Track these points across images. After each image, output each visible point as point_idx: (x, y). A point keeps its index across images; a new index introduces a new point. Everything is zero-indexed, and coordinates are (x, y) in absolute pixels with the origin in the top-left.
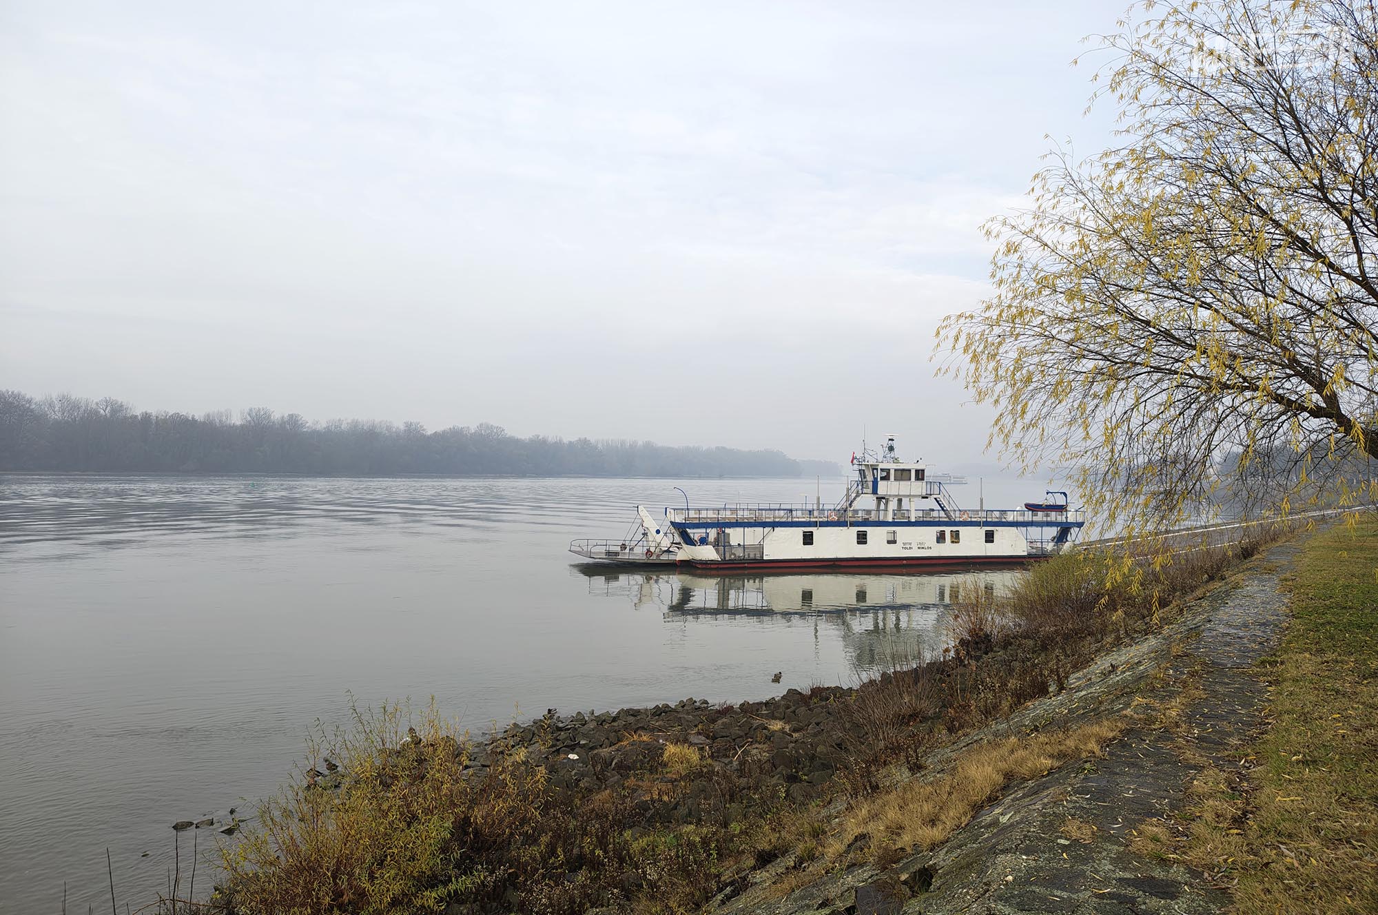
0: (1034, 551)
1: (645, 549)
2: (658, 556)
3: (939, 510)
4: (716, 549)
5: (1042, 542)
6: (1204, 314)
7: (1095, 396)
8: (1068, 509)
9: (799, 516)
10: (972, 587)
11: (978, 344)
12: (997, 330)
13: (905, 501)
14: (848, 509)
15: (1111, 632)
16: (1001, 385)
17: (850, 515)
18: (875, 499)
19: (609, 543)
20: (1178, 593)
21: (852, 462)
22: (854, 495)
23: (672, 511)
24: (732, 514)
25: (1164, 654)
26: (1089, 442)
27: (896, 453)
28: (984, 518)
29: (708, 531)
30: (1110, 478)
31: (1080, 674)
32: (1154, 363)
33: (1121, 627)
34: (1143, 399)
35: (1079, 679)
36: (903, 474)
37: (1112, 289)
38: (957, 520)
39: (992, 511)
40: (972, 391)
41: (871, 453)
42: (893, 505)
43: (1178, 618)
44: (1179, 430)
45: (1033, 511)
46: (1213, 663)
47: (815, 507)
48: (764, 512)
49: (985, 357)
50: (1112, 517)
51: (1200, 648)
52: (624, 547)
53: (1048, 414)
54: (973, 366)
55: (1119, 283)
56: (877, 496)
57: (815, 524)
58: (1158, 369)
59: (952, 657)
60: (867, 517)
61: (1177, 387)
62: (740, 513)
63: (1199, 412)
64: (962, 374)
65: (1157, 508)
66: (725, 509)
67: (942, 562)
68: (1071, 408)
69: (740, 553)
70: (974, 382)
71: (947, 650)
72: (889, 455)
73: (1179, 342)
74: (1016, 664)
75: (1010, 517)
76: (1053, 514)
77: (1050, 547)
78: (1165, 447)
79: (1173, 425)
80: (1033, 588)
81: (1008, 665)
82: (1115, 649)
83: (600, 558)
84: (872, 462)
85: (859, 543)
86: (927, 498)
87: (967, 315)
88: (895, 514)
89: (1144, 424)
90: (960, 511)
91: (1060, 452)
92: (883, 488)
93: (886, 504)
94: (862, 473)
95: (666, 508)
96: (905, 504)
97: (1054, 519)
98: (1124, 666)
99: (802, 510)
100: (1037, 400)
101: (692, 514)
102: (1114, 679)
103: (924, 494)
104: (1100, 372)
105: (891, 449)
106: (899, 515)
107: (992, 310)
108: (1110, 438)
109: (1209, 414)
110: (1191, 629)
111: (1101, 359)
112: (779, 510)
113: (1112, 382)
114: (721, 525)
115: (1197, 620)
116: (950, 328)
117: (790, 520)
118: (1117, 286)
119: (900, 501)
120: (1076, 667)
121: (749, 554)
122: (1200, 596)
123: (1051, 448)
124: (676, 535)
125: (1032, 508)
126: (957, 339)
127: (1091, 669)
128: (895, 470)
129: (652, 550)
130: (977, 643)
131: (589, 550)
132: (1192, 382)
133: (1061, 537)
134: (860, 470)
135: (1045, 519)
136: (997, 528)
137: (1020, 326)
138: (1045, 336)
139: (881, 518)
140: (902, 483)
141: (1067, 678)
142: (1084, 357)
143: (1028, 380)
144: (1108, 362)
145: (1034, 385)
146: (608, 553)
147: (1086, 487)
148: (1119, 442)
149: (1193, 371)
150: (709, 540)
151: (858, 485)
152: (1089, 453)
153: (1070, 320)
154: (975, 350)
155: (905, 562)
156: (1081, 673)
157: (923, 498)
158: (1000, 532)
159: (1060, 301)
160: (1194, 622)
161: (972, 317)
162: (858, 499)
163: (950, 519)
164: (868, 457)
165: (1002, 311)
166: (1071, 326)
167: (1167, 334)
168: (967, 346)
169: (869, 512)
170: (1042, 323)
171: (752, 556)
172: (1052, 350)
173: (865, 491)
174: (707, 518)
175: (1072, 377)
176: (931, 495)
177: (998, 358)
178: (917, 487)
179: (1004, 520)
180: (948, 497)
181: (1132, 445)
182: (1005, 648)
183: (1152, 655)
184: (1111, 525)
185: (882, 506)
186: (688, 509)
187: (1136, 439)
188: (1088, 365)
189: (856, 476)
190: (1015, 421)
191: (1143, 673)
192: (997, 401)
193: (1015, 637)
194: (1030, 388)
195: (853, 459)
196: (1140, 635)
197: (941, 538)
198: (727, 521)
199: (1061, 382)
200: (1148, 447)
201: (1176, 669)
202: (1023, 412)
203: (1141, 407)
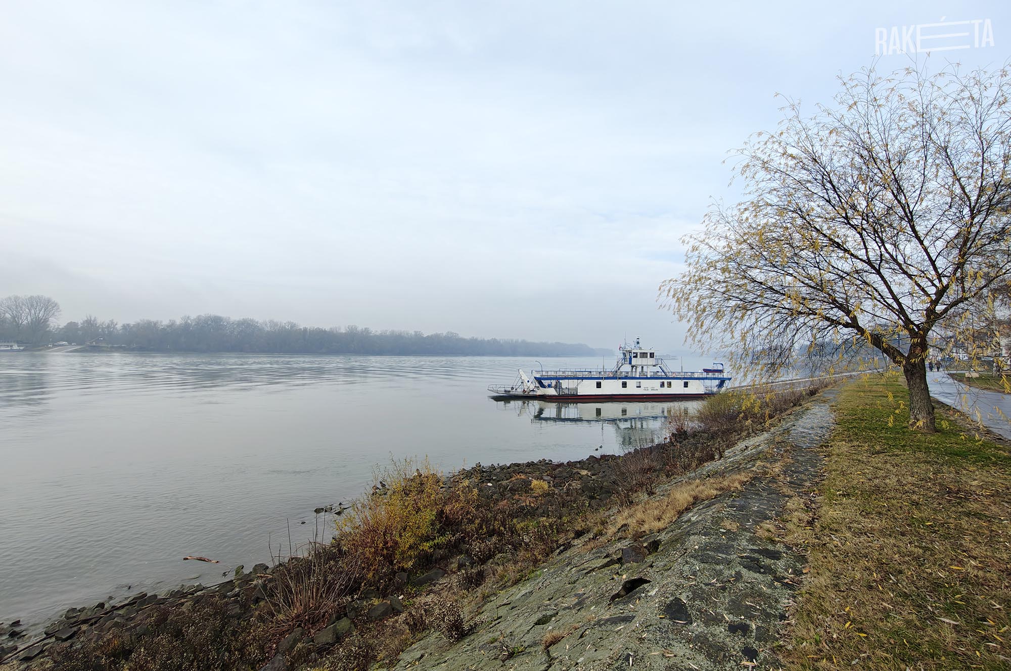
0: (708, 391)
1: (522, 389)
2: (529, 393)
3: (661, 372)
4: (555, 390)
5: (711, 387)
6: (789, 278)
7: (736, 318)
8: (724, 371)
9: (594, 375)
11: (679, 293)
12: (688, 287)
13: (645, 368)
14: (618, 371)
15: (745, 430)
16: (691, 313)
18: (630, 367)
19: (505, 386)
20: (778, 412)
22: (620, 365)
23: (535, 372)
24: (563, 373)
25: (772, 441)
26: (733, 340)
27: (641, 345)
28: (683, 376)
29: (552, 381)
30: (744, 357)
32: (765, 302)
33: (750, 428)
34: (759, 319)
35: (730, 452)
36: (644, 355)
37: (743, 267)
38: (670, 376)
39: (687, 372)
40: (677, 316)
41: (629, 345)
42: (639, 369)
43: (778, 424)
44: (778, 334)
45: (707, 372)
46: (796, 446)
47: (602, 371)
48: (578, 372)
49: (683, 299)
50: (745, 375)
51: (789, 439)
52: (512, 388)
53: (714, 326)
54: (677, 304)
55: (747, 264)
56: (632, 365)
57: (602, 378)
58: (767, 305)
59: (668, 442)
60: (627, 375)
61: (776, 313)
62: (567, 373)
63: (787, 325)
64: (672, 308)
65: (767, 371)
66: (559, 371)
67: (663, 396)
68: (725, 323)
69: (566, 392)
70: (678, 311)
71: (666, 438)
72: (637, 346)
73: (777, 292)
74: (699, 445)
75: (696, 376)
76: (717, 374)
77: (715, 390)
78: (771, 342)
79: (774, 332)
80: (707, 409)
81: (695, 445)
82: (747, 438)
83: (502, 393)
84: (629, 349)
85: (623, 387)
87: (674, 280)
88: (640, 374)
89: (760, 331)
90: (672, 372)
91: (720, 345)
92: (634, 361)
93: (636, 369)
94: (624, 354)
95: (532, 371)
97: (717, 376)
98: (752, 446)
99: (596, 372)
100: (708, 320)
101: (544, 374)
102: (747, 453)
103: (654, 364)
104: (738, 306)
105: (638, 343)
106: (642, 374)
107: (686, 277)
108: (743, 338)
109: (792, 326)
110: (785, 429)
111: (738, 301)
112: (585, 372)
113: (744, 311)
114: (558, 379)
115: (788, 425)
116: (666, 286)
117: (590, 376)
118: (746, 266)
119: (642, 367)
120: (728, 447)
122: (789, 414)
123: (715, 343)
124: (537, 383)
126: (669, 291)
127: (736, 448)
128: (640, 353)
129: (526, 390)
130: (680, 435)
131: (497, 389)
132: (784, 311)
133: (721, 385)
135: (712, 376)
136: (690, 380)
137: (699, 285)
138: (712, 290)
139: (634, 376)
140: (643, 359)
141: (724, 452)
142: (730, 299)
143: (704, 310)
144: (742, 302)
145: (707, 313)
146: (505, 392)
147: (732, 361)
148: (748, 340)
149: (784, 306)
150: (552, 386)
151: (622, 360)
152: (733, 345)
153: (724, 282)
154: (678, 296)
155: (645, 396)
156: (731, 450)
157: (654, 366)
158: (691, 382)
159: (718, 273)
161: (676, 281)
162: (622, 367)
163: (667, 376)
164: (627, 347)
165: (691, 278)
166: (724, 285)
167: (771, 288)
168: (674, 294)
169: (627, 373)
170: (710, 284)
171: (572, 393)
172: (715, 296)
173: (626, 363)
174: (551, 375)
175: (725, 309)
176: (657, 365)
177: (689, 300)
178: (649, 361)
179: (693, 377)
180: (665, 366)
181: (754, 341)
182: (694, 438)
183: (766, 442)
184: (745, 379)
185: (634, 370)
186: (542, 371)
187: (756, 338)
188: (732, 303)
189: (622, 356)
190: (698, 330)
191: (761, 450)
192: (689, 321)
193: (699, 432)
194: (705, 314)
195: (620, 348)
196: (759, 432)
197: (662, 385)
198: (561, 377)
199: (719, 311)
200: (762, 342)
201: (778, 448)
202: (702, 326)
203: (759, 323)
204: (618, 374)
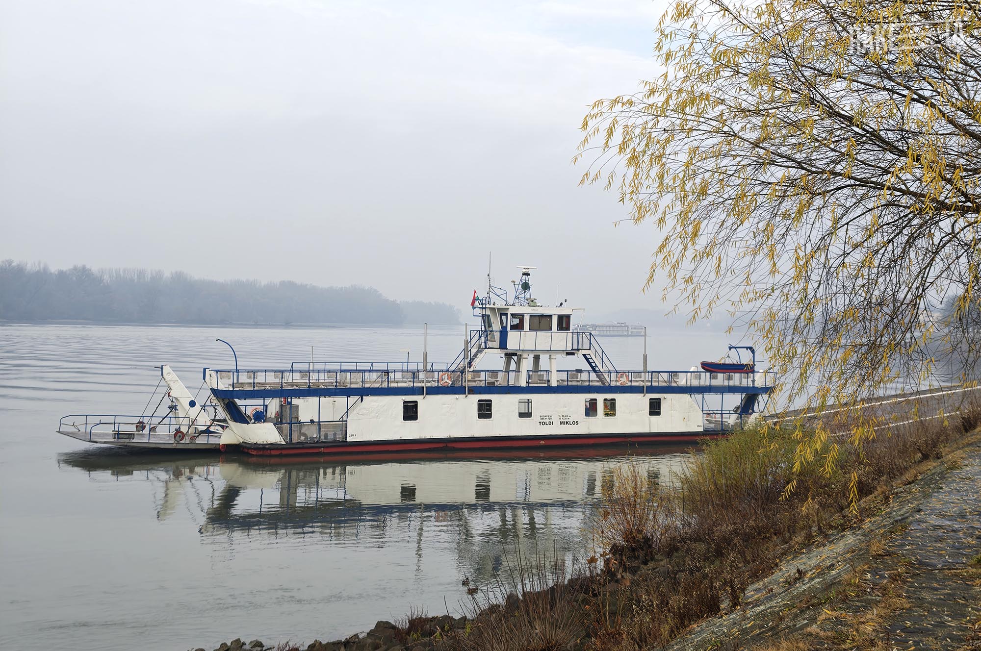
0: (712, 425)
1: (173, 428)
2: (193, 438)
3: (588, 372)
4: (278, 428)
5: (722, 414)
6: (918, 109)
7: (786, 216)
8: (756, 369)
9: (398, 380)
10: (629, 473)
11: (638, 141)
12: (664, 123)
13: (544, 358)
14: (467, 369)
15: (802, 529)
16: (668, 198)
17: (470, 378)
18: (503, 355)
19: (118, 420)
20: (883, 478)
21: (473, 304)
22: (474, 350)
23: (214, 374)
24: (302, 377)
25: (862, 554)
26: (778, 277)
28: (648, 381)
29: (267, 401)
30: (802, 324)
31: (759, 585)
32: (860, 173)
33: (814, 522)
34: (845, 220)
35: (757, 590)
36: (541, 322)
37: (808, 73)
38: (613, 384)
39: (659, 372)
40: (629, 207)
41: (499, 292)
42: (527, 364)
43: (882, 508)
44: (887, 263)
45: (711, 372)
46: (921, 563)
47: (421, 367)
48: (348, 374)
49: (647, 158)
50: (803, 377)
51: (905, 545)
52: (141, 426)
53: (728, 238)
54: (632, 170)
55: (817, 66)
56: (506, 351)
57: (419, 391)
58: (864, 182)
59: (602, 570)
60: (491, 380)
61: (887, 206)
62: (314, 377)
63: (911, 241)
64: (617, 182)
65: (858, 365)
66: (292, 371)
67: (592, 441)
68: (755, 230)
69: (313, 433)
70: (632, 193)
71: (593, 560)
72: (523, 296)
73: (889, 146)
74: (682, 576)
75: (682, 381)
76: (737, 376)
77: (732, 420)
78: (871, 284)
79: (880, 256)
80: (708, 474)
81: (672, 577)
82: (804, 551)
83: (105, 442)
84: (500, 304)
85: (480, 416)
86: (573, 354)
87: (625, 100)
88: (529, 377)
89: (845, 254)
90: (617, 372)
91: (741, 290)
92: (514, 340)
93: (518, 363)
94: (486, 319)
95: (205, 370)
96: (544, 364)
97: (737, 383)
98: (814, 571)
99: (403, 371)
100: (714, 220)
101: (243, 379)
102: (801, 587)
103: (569, 348)
104: (792, 183)
105: (526, 286)
106: (535, 378)
107: (657, 94)
108: (803, 271)
109: (922, 242)
110: (896, 521)
111: (794, 167)
112: (370, 371)
113: (805, 197)
114: (285, 393)
115: (904, 510)
116: (601, 118)
117: (385, 385)
118: (814, 69)
119: (537, 358)
120: (756, 576)
121: (326, 435)
122: (910, 480)
123: (731, 284)
124: (220, 409)
125: (710, 368)
126: (610, 132)
127: (774, 577)
128: (531, 316)
129: (184, 429)
130: (633, 550)
131: (88, 430)
132: (905, 200)
133: (746, 408)
134: (483, 316)
135: (726, 383)
136: (665, 395)
137: (693, 118)
138: (725, 133)
139: (511, 383)
140: (539, 334)
141: (743, 590)
142: (773, 162)
143: (703, 192)
144: (804, 172)
145: (711, 199)
146: (118, 435)
147: (773, 338)
148: (815, 277)
149: (906, 186)
150: (269, 416)
151: (480, 337)
152: (777, 292)
153: (757, 112)
154: (635, 150)
155: (542, 442)
156: (761, 583)
157: (568, 354)
158: (669, 401)
159: (744, 86)
160: (901, 513)
161: (631, 103)
162: (480, 356)
163: (603, 383)
164: (494, 298)
165: (670, 96)
166: (757, 120)
167: (875, 137)
168: (624, 143)
169: (494, 373)
170: (721, 115)
171: (330, 437)
172: (733, 153)
173: (490, 344)
174: (265, 383)
175: (757, 189)
176: (578, 350)
177: (664, 160)
178: (560, 340)
179: (674, 384)
180: (600, 352)
181: (830, 282)
182: (669, 555)
183: (848, 555)
184: (802, 387)
185: (513, 366)
186: (237, 371)
187: (835, 274)
188: (776, 174)
189: (478, 324)
190: (685, 248)
191: (835, 579)
192: (661, 220)
193: (683, 540)
194: (705, 203)
195: (474, 300)
196: (835, 532)
197: (591, 409)
198: (295, 387)
199: (742, 196)
200: (849, 284)
201: (875, 572)
202: (695, 234)
203: (841, 233)
204: (469, 376)
